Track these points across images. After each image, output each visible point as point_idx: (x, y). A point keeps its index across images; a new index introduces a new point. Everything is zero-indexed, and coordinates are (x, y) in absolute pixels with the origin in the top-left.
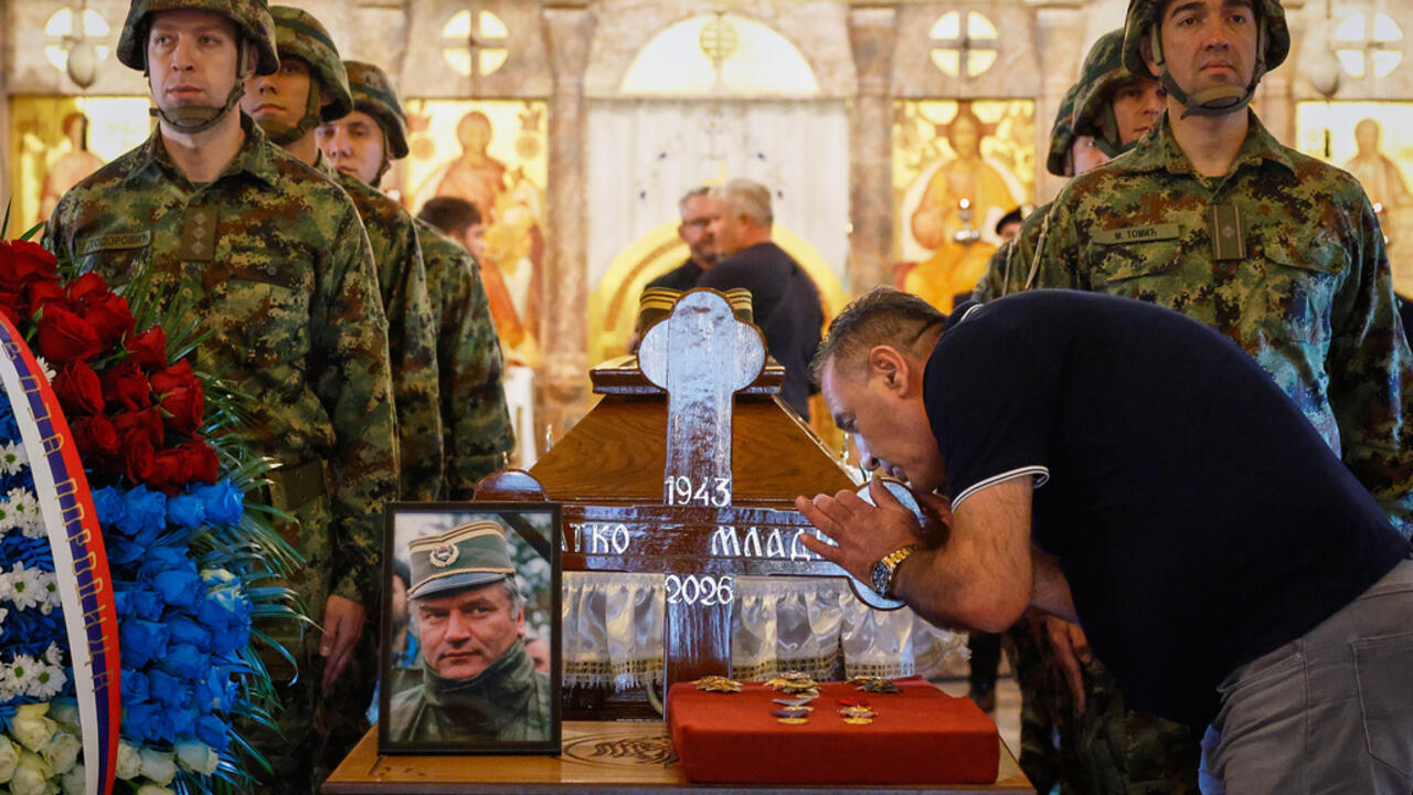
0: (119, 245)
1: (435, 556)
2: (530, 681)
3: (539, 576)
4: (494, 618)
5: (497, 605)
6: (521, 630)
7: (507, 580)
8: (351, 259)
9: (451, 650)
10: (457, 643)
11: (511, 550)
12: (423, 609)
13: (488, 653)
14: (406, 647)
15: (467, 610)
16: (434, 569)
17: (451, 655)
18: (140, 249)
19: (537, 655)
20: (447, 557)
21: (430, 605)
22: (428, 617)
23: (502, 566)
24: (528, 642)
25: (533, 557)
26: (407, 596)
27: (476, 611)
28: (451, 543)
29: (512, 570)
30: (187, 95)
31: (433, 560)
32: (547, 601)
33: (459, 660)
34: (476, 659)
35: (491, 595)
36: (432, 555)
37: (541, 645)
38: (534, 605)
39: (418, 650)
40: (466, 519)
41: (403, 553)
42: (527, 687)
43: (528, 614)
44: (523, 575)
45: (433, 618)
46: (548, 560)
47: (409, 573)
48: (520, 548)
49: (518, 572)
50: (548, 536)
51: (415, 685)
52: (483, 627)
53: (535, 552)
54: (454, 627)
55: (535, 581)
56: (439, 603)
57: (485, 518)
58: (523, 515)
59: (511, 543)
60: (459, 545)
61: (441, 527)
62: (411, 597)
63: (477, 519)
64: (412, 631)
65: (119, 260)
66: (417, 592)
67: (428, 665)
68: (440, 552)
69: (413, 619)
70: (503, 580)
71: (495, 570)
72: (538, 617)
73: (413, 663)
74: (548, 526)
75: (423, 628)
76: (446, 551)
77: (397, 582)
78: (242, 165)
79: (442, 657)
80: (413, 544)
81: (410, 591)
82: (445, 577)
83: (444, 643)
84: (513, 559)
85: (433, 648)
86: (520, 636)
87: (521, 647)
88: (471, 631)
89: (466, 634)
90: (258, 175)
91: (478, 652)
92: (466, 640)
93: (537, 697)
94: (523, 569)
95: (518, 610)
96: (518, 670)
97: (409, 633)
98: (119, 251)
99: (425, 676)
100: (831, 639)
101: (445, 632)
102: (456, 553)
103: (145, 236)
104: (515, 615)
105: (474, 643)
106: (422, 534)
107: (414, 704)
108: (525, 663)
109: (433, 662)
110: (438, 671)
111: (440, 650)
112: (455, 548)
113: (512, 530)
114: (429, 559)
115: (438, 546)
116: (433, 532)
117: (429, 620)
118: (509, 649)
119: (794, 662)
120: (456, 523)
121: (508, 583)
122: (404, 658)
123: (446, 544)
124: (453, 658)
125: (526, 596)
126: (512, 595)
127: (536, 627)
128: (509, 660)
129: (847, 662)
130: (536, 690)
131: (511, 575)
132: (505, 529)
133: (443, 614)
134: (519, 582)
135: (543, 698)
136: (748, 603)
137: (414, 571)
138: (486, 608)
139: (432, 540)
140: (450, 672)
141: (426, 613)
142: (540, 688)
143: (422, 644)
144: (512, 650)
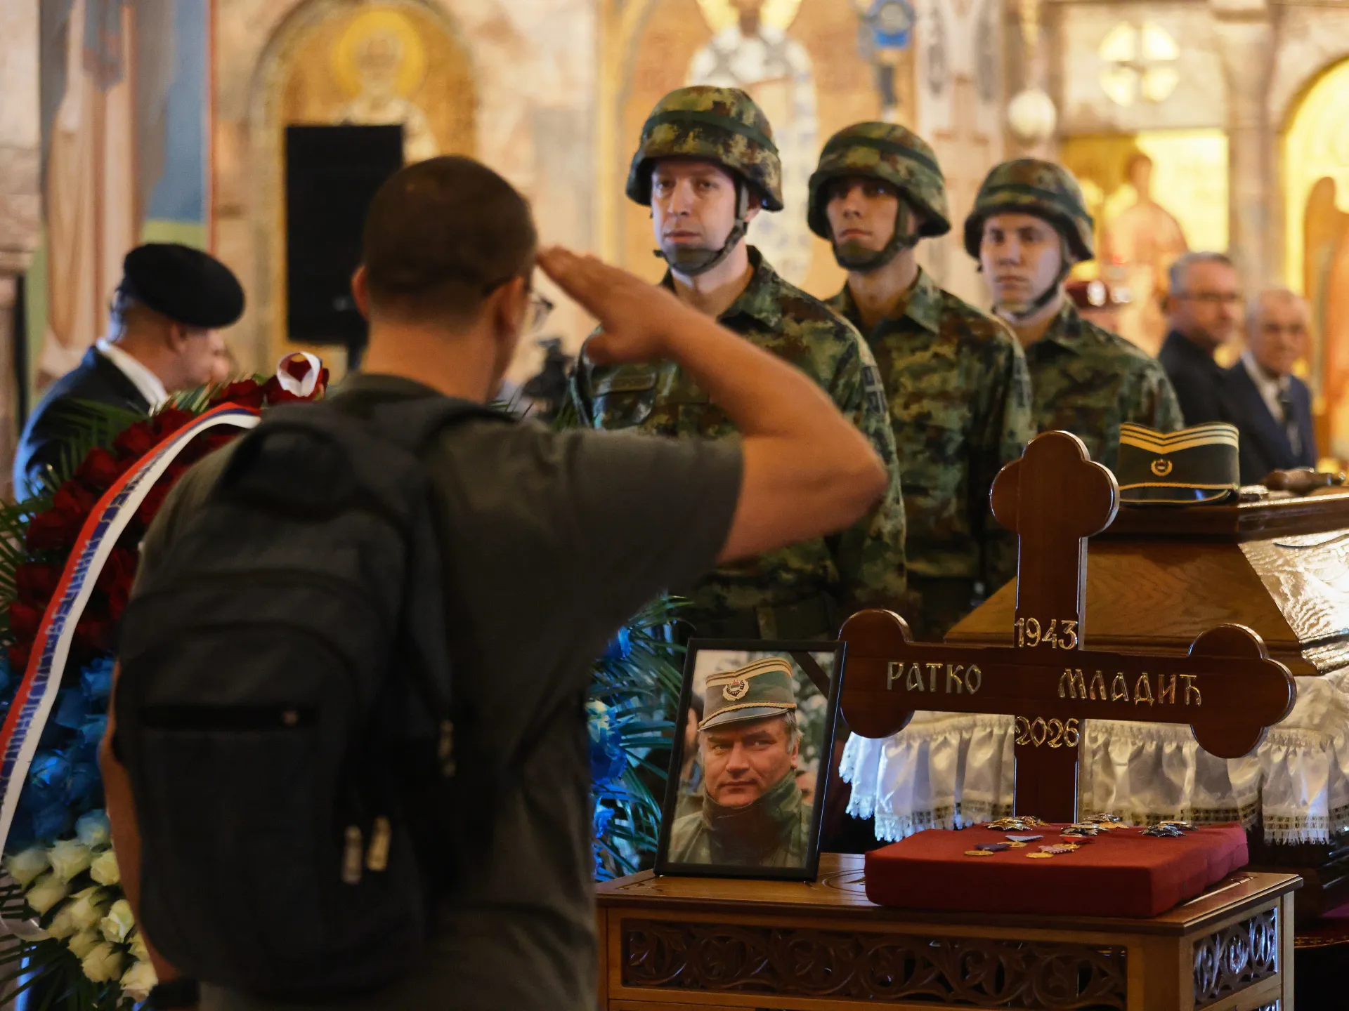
0: (627, 387)
1: (728, 690)
2: (796, 811)
3: (817, 711)
4: (774, 750)
5: (776, 738)
6: (794, 763)
7: (788, 714)
8: (850, 398)
9: (730, 779)
10: (736, 773)
11: (796, 686)
12: (710, 740)
13: (763, 783)
14: (692, 775)
15: (748, 742)
16: (725, 702)
17: (730, 784)
18: (646, 391)
19: (804, 787)
20: (738, 692)
21: (718, 736)
22: (714, 748)
23: (785, 702)
24: (800, 773)
25: (814, 693)
26: (698, 728)
27: (757, 744)
28: (743, 678)
29: (794, 705)
30: (682, 240)
31: (726, 695)
32: (821, 736)
33: (736, 789)
34: (751, 788)
35: (772, 729)
36: (725, 690)
37: (810, 779)
38: (809, 739)
39: (701, 778)
40: (759, 656)
41: (700, 687)
42: (793, 815)
43: (802, 748)
44: (803, 711)
45: (718, 749)
46: (826, 696)
47: (702, 706)
48: (804, 685)
49: (799, 707)
50: (830, 674)
51: (694, 811)
52: (761, 759)
53: (817, 689)
54: (736, 758)
55: (813, 716)
56: (726, 736)
57: (776, 656)
58: (810, 653)
59: (796, 680)
60: (750, 680)
61: (736, 663)
62: (702, 728)
63: (769, 656)
64: (698, 760)
65: (627, 401)
66: (706, 725)
67: (709, 794)
68: (733, 687)
69: (700, 749)
70: (783, 715)
71: (778, 705)
72: (811, 751)
73: (695, 791)
74: (831, 663)
75: (709, 758)
76: (737, 686)
77: (692, 715)
78: (741, 307)
79: (722, 785)
80: (709, 679)
81: (701, 723)
82: (733, 710)
83: (726, 772)
84: (796, 695)
85: (715, 777)
86: (793, 768)
87: (791, 778)
88: (750, 762)
89: (745, 765)
90: (756, 316)
91: (753, 782)
92: (745, 770)
93: (800, 827)
94: (804, 704)
95: (794, 743)
96: (786, 801)
97: (695, 763)
98: (628, 393)
99: (704, 804)
100: (1251, 789)
101: (727, 763)
102: (746, 688)
103: (650, 379)
104: (791, 748)
105: (752, 774)
106: (718, 669)
107: (692, 828)
108: (793, 793)
109: (713, 790)
110: (717, 800)
111: (720, 779)
112: (746, 684)
113: (799, 667)
114: (722, 692)
115: (731, 681)
116: (728, 668)
117: (714, 751)
118: (781, 780)
119: (1217, 811)
120: (750, 660)
121: (789, 718)
122: (689, 785)
123: (739, 680)
124: (731, 787)
125: (803, 730)
126: (790, 729)
127: (808, 760)
128: (780, 791)
129: (1264, 813)
130: (800, 821)
131: (792, 710)
132: (793, 666)
133: (726, 745)
134: (799, 717)
135: (805, 827)
136: (1169, 749)
137: (707, 704)
138: (768, 741)
139: (727, 675)
140: (728, 800)
141: (712, 744)
142: (804, 818)
143: (706, 773)
144: (785, 780)
